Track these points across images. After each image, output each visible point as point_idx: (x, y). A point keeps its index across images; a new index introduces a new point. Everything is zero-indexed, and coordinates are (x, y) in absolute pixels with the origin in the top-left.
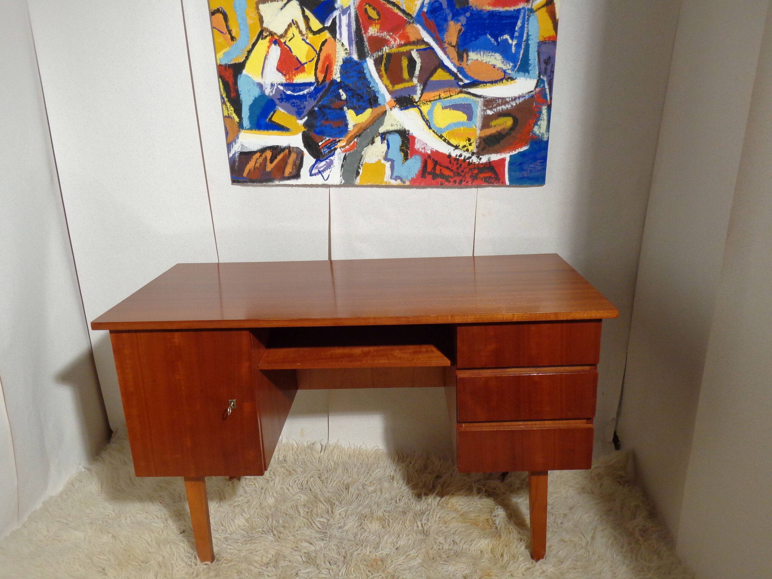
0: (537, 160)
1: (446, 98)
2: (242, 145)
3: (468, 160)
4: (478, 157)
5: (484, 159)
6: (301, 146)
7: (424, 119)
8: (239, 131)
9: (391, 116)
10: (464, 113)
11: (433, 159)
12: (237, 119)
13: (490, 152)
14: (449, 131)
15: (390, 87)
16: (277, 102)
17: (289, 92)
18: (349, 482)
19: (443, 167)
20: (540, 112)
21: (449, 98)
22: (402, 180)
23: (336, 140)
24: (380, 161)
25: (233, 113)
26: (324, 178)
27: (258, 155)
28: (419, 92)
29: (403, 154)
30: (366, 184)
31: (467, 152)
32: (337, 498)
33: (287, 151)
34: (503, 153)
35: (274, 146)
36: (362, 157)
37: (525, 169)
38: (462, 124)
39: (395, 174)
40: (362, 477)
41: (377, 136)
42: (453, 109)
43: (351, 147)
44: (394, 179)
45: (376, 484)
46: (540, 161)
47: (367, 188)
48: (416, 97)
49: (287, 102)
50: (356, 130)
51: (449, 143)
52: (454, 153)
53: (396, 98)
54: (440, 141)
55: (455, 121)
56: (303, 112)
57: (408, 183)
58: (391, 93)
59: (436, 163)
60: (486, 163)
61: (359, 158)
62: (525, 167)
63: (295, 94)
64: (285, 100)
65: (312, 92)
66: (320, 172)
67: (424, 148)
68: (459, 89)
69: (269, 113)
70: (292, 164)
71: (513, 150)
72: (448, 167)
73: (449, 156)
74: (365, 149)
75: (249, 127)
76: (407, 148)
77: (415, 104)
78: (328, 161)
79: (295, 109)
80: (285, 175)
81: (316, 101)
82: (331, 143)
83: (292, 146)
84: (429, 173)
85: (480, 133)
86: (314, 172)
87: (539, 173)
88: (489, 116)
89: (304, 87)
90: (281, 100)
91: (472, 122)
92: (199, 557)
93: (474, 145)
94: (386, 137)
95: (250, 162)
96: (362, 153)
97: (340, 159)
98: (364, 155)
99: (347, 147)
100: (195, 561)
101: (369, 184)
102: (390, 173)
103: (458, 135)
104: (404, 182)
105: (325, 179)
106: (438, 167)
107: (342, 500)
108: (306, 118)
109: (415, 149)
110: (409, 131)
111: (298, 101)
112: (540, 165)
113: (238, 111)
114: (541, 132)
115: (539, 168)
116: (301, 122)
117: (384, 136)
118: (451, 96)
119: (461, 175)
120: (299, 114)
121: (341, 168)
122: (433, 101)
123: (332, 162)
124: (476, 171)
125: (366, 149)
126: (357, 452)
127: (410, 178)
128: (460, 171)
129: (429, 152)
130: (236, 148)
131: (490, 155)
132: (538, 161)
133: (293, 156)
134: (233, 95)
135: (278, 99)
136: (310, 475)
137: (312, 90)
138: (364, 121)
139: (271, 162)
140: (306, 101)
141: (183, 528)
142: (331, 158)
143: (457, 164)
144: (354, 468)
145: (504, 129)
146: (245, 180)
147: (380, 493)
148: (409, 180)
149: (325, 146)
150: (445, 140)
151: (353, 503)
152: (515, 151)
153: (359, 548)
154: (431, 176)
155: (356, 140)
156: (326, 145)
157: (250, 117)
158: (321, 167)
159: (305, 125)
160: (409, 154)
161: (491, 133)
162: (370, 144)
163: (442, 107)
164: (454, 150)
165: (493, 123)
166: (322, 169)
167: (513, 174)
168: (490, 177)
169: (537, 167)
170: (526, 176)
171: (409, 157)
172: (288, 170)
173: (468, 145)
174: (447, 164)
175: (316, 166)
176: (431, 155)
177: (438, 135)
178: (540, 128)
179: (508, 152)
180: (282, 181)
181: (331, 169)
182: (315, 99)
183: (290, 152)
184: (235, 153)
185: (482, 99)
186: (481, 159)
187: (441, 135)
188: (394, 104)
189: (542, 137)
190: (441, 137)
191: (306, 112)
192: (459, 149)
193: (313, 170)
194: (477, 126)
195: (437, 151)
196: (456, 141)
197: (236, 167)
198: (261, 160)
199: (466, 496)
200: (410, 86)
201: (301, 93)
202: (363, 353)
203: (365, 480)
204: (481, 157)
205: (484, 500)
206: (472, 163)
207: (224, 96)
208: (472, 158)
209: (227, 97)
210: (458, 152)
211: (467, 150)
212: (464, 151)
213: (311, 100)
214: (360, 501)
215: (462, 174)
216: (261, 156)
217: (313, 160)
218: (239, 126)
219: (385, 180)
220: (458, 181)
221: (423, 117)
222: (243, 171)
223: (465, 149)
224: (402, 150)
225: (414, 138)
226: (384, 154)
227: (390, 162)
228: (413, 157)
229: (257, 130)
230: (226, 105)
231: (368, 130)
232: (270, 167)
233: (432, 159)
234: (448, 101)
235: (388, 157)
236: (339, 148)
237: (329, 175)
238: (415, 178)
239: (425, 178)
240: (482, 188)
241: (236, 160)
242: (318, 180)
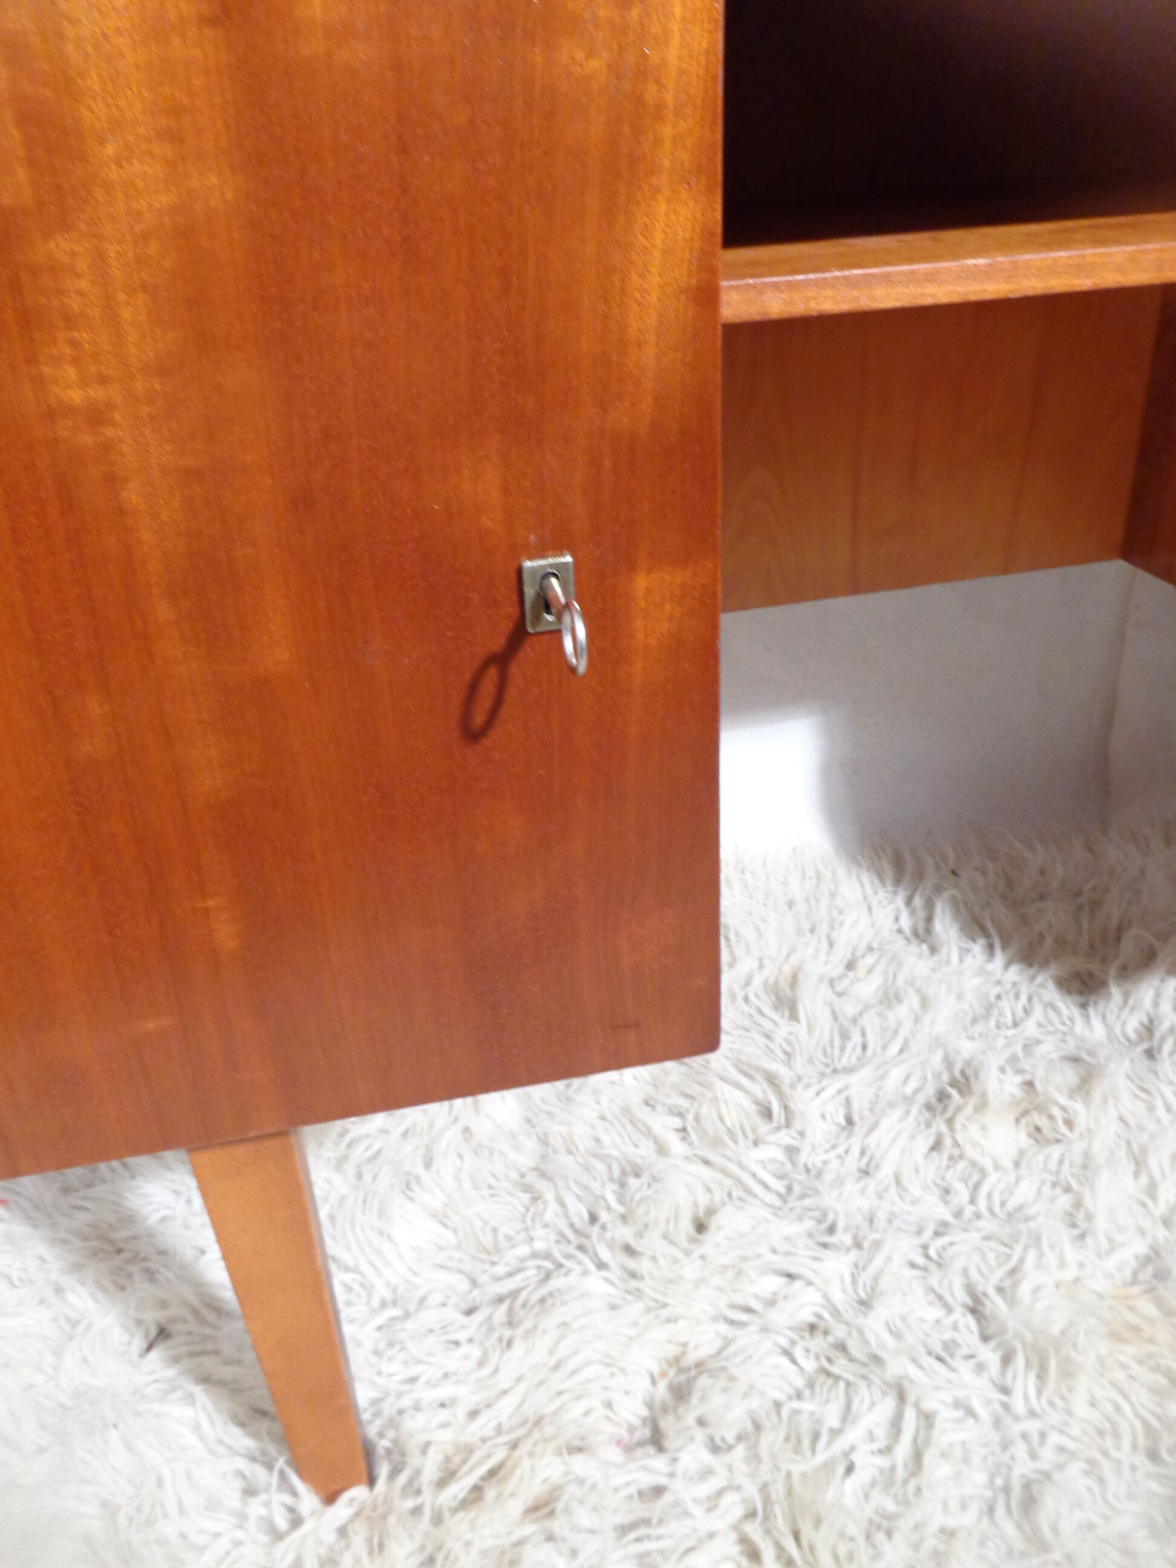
18: (772, 980)
92: (302, 1476)
100: (287, 1499)
141: (152, 1316)
153: (1022, 1260)
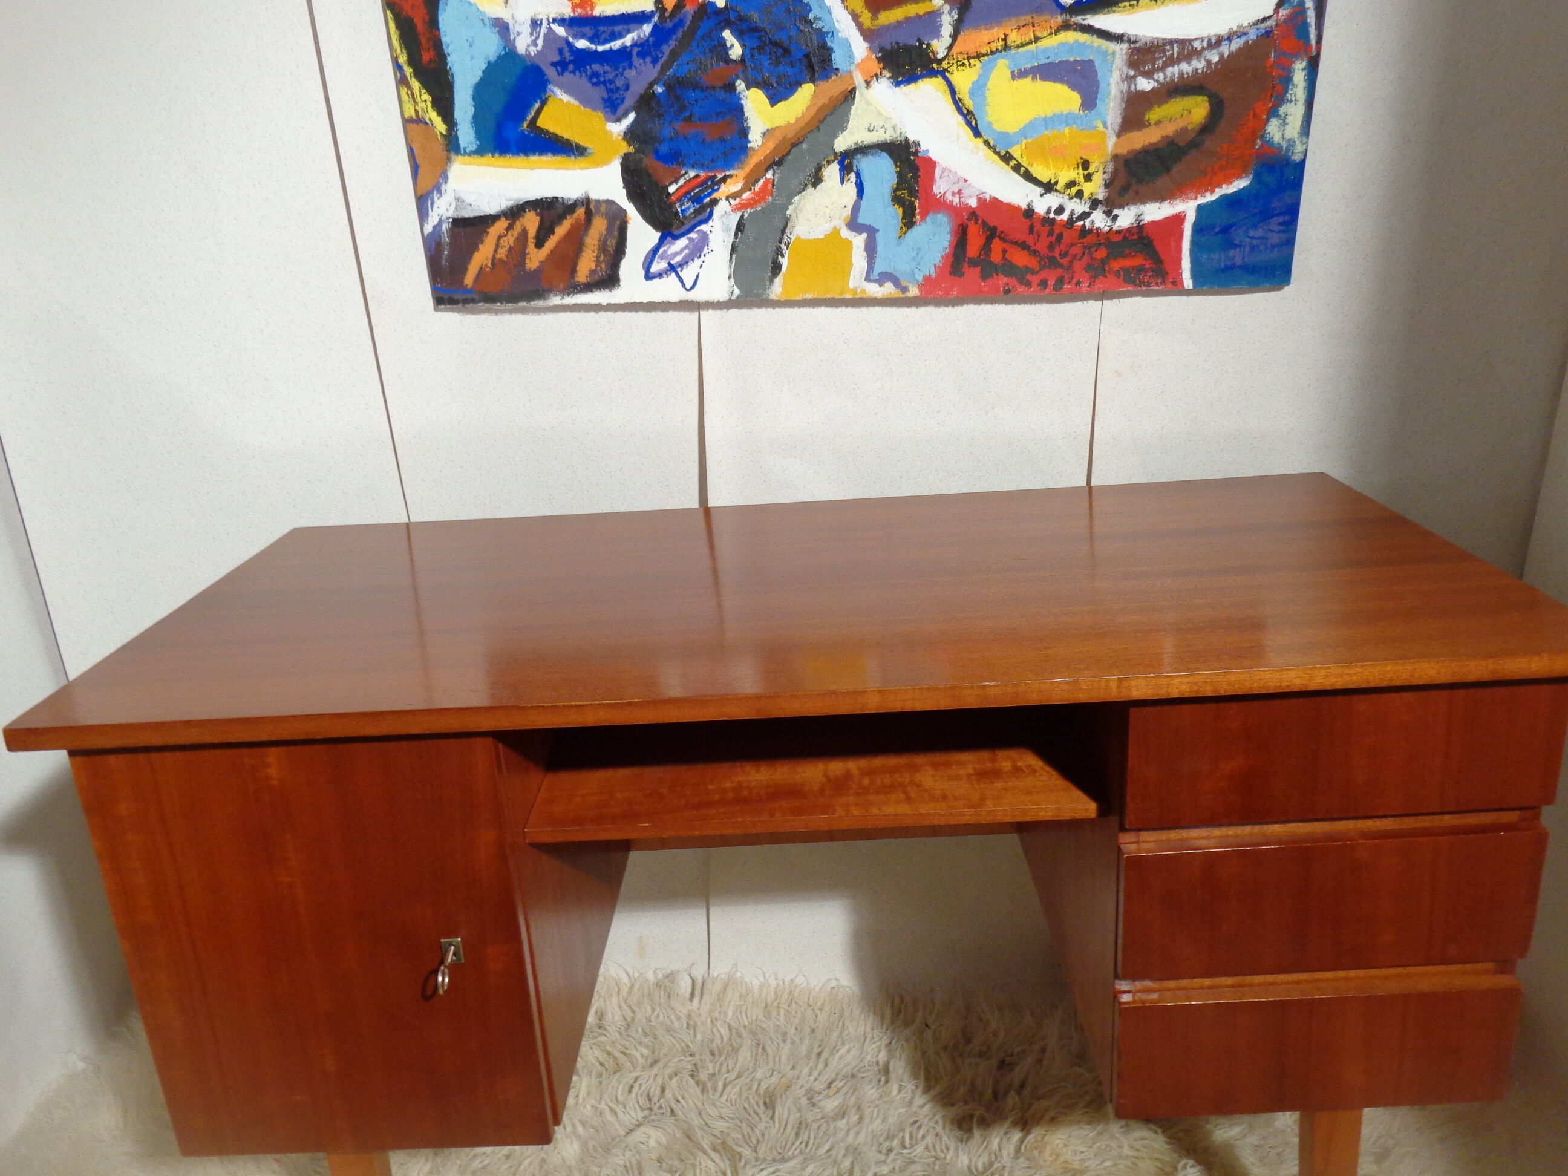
0: (1273, 216)
1: (1023, 45)
2: (458, 199)
3: (1080, 223)
4: (1108, 213)
5: (1126, 218)
6: (619, 195)
7: (959, 110)
8: (449, 159)
9: (868, 104)
10: (1073, 90)
11: (984, 222)
12: (441, 127)
13: (1141, 199)
14: (1030, 140)
15: (866, 17)
16: (551, 73)
17: (582, 44)
18: (772, 1087)
19: (1011, 242)
20: (1288, 80)
21: (1032, 47)
22: (897, 283)
23: (715, 177)
24: (836, 231)
25: (430, 109)
26: (683, 285)
27: (502, 224)
28: (947, 30)
29: (900, 211)
30: (799, 298)
31: (1078, 200)
32: (743, 1135)
33: (581, 212)
34: (1178, 201)
35: (546, 198)
36: (787, 221)
37: (1236, 242)
38: (1066, 119)
39: (880, 267)
40: (806, 1070)
41: (829, 163)
42: (1043, 79)
43: (757, 194)
44: (875, 281)
45: (845, 1090)
46: (1281, 219)
47: (801, 309)
48: (940, 46)
49: (577, 72)
50: (771, 145)
51: (1029, 177)
52: (1043, 204)
53: (881, 50)
54: (1006, 170)
55: (1048, 112)
56: (623, 100)
57: (914, 291)
58: (867, 34)
59: (991, 233)
60: (1129, 230)
61: (781, 225)
62: (1238, 236)
63: (600, 48)
64: (571, 67)
65: (648, 40)
66: (672, 268)
67: (960, 192)
68: (1060, 19)
69: (529, 106)
70: (596, 247)
71: (1206, 191)
72: (1024, 242)
73: (1029, 212)
74: (796, 198)
75: (474, 148)
76: (912, 193)
77: (935, 66)
78: (693, 235)
79: (600, 92)
80: (577, 279)
81: (658, 66)
82: (701, 184)
83: (594, 196)
84: (973, 263)
85: (1116, 145)
86: (655, 268)
87: (1274, 255)
88: (1142, 94)
89: (626, 27)
90: (561, 66)
91: (1093, 112)
93: (1098, 179)
94: (855, 162)
95: (481, 246)
96: (788, 212)
97: (726, 230)
98: (794, 215)
99: (746, 195)
101: (809, 296)
102: (864, 264)
103: (1054, 153)
104: (905, 289)
105: (688, 287)
106: (997, 245)
107: (758, 1141)
108: (632, 116)
109: (935, 196)
110: (917, 144)
111: (607, 68)
112: (1279, 232)
113: (444, 104)
114: (1287, 136)
115: (1275, 238)
116: (618, 129)
117: (847, 161)
118: (1037, 39)
119: (1062, 266)
120: (612, 107)
121: (731, 254)
122: (987, 55)
123: (704, 239)
124: (1101, 254)
125: (800, 201)
126: (786, 995)
127: (920, 278)
128: (1056, 254)
129: (973, 203)
130: (443, 209)
131: (1142, 207)
132: (1274, 219)
133: (599, 225)
134: (426, 56)
135: (554, 64)
136: (669, 1071)
137: (647, 35)
138: (793, 121)
139: (539, 244)
140: (631, 66)
142: (703, 227)
143: (1050, 234)
144: (782, 1045)
145: (1184, 130)
146: (469, 296)
147: (857, 1117)
148: (917, 281)
149: (685, 194)
150: (1017, 168)
151: (789, 1150)
152: (1212, 192)
154: (978, 269)
155: (769, 175)
156: (688, 192)
157: (477, 120)
158: (676, 254)
159: (630, 135)
160: (918, 211)
161: (1147, 143)
162: (810, 186)
163: (1013, 72)
164: (1042, 195)
165: (1154, 115)
166: (678, 259)
167: (1204, 257)
168: (1140, 270)
169: (1270, 235)
170: (1238, 261)
171: (918, 217)
172: (586, 265)
173: (1082, 180)
174: (1021, 236)
175: (661, 251)
176: (977, 213)
177: (998, 153)
178: (1285, 124)
179: (1192, 195)
180: (569, 295)
181: (703, 258)
182: (655, 61)
183: (589, 215)
184: (440, 222)
185: (1125, 46)
186: (1115, 218)
187: (1007, 152)
188: (876, 67)
189: (1288, 150)
190: (1007, 158)
191: (630, 100)
192: (1057, 191)
193: (655, 263)
194: (1109, 124)
195: (996, 199)
196: (1048, 168)
197: (444, 262)
198: (510, 240)
199: (1089, 1123)
200: (922, 13)
201: (616, 45)
202: (829, 780)
203: (812, 1078)
204: (1116, 212)
205: (1138, 1134)
206: (1091, 230)
207: (403, 59)
208: (1092, 217)
209: (411, 62)
210: (1052, 201)
211: (1080, 194)
212: (1071, 198)
213: (645, 63)
214: (806, 1146)
215: (1062, 261)
216: (510, 228)
217: (655, 236)
218: (447, 145)
219: (851, 285)
220: (1051, 282)
221: (957, 103)
222: (464, 270)
223: (1074, 190)
224: (897, 200)
225: (931, 164)
226: (848, 212)
227: (865, 235)
228: (928, 219)
229: (497, 155)
230: (409, 87)
231: (805, 146)
232: (535, 258)
233: (980, 222)
234: (1028, 57)
235: (860, 220)
236: (724, 199)
237: (697, 276)
238: (934, 275)
239: (962, 275)
240: (1116, 301)
241: (443, 241)
242: (668, 289)
